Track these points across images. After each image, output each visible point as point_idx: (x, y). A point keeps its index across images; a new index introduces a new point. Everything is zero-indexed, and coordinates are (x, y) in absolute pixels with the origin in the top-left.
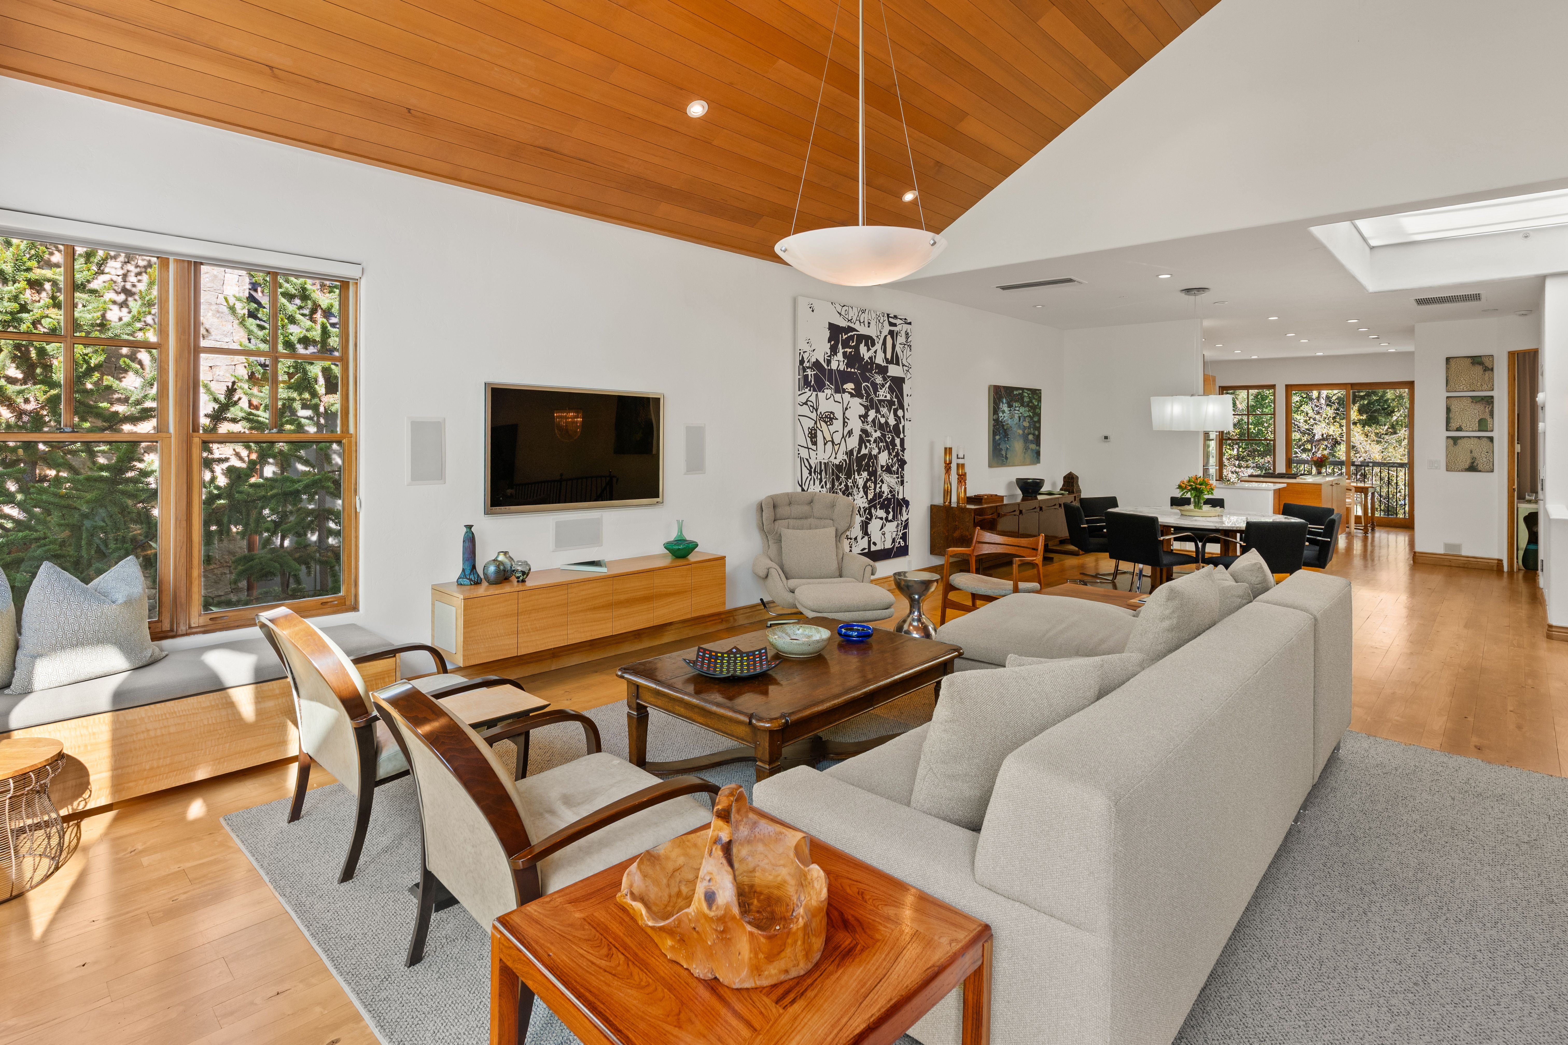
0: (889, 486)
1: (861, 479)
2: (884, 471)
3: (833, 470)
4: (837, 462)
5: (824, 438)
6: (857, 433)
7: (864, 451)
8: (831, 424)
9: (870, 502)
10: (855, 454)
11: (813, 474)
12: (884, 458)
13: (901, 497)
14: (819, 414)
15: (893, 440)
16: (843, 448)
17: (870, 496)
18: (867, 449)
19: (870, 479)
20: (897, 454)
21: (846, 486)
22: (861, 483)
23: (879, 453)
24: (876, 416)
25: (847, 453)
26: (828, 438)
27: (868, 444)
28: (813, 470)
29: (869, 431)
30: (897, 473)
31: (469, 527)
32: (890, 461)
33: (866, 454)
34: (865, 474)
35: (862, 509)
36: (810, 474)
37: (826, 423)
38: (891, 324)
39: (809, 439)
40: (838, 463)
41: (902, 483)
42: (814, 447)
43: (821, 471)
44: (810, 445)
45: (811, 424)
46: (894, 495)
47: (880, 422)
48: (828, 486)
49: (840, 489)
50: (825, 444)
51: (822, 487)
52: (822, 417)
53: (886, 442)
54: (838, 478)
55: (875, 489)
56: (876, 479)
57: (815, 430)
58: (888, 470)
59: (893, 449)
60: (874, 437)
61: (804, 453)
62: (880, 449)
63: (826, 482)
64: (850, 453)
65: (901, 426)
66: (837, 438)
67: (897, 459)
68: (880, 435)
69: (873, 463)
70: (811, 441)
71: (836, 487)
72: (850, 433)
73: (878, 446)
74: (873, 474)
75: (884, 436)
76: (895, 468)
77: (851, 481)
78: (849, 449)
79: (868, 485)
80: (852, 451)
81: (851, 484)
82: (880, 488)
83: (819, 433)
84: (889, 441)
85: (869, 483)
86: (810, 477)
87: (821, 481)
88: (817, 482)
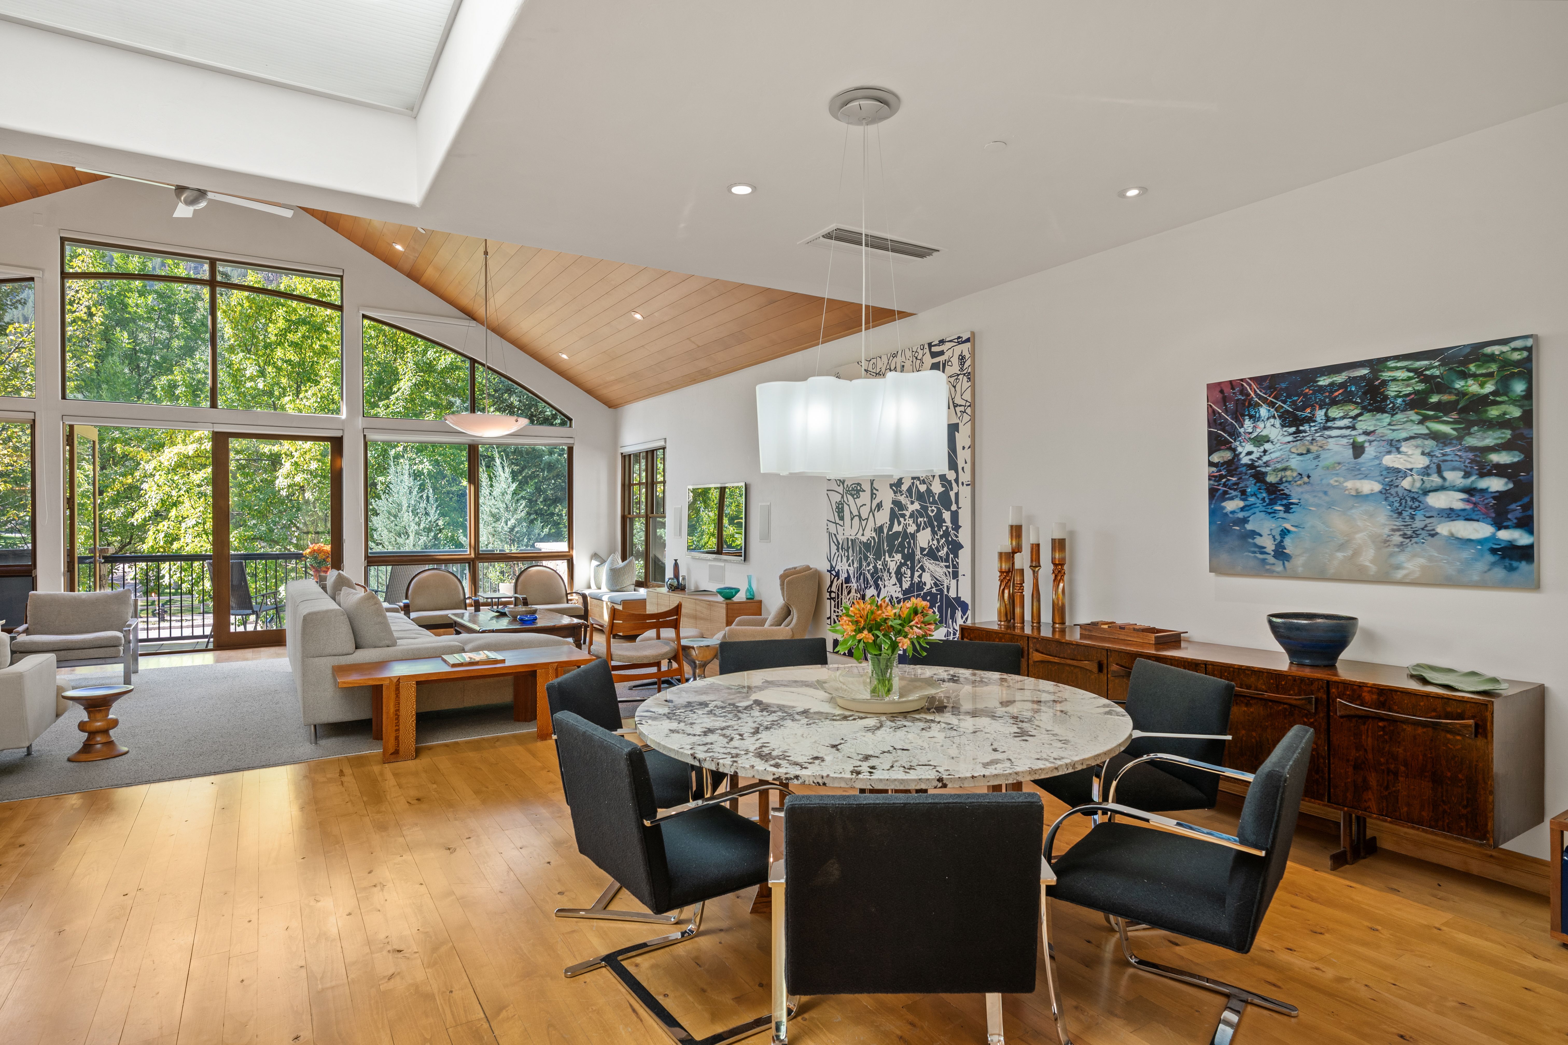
0: (933, 576)
1: (894, 561)
2: (925, 555)
3: (860, 548)
4: (864, 539)
5: (851, 512)
6: (887, 506)
7: (897, 528)
8: (858, 497)
9: (905, 592)
10: (885, 531)
11: (840, 550)
12: (924, 538)
13: (952, 594)
14: (845, 486)
15: (939, 515)
16: (871, 524)
17: (906, 585)
18: (901, 526)
19: (905, 564)
20: (946, 534)
21: (875, 567)
22: (893, 567)
23: (918, 531)
24: (913, 483)
25: (875, 530)
26: (855, 513)
27: (902, 520)
28: (840, 546)
29: (903, 502)
30: (947, 560)
31: (676, 560)
32: (935, 542)
33: (900, 532)
34: (898, 557)
35: (895, 599)
36: (838, 549)
37: (852, 496)
38: (934, 355)
39: (836, 514)
40: (865, 541)
41: (955, 575)
42: (841, 523)
43: (848, 548)
44: (838, 521)
45: (838, 498)
46: (941, 591)
47: (918, 490)
48: (855, 565)
49: (869, 571)
50: (852, 519)
51: (849, 566)
52: (849, 491)
53: (928, 516)
54: (866, 558)
55: (912, 577)
56: (913, 563)
57: (842, 504)
58: (932, 554)
59: (940, 527)
60: (910, 510)
61: (833, 528)
62: (918, 526)
63: (853, 561)
64: (879, 530)
65: (952, 494)
66: (865, 512)
67: (947, 541)
68: (918, 507)
69: (909, 543)
70: (839, 515)
71: (864, 567)
72: (879, 506)
73: (915, 522)
74: (909, 557)
75: (925, 508)
76: (943, 553)
77: (880, 562)
78: (878, 525)
79: (902, 570)
80: (881, 527)
81: (881, 567)
82: (920, 576)
83: (846, 507)
84: (932, 515)
85: (903, 569)
86: (837, 554)
87: (848, 560)
88: (845, 559)
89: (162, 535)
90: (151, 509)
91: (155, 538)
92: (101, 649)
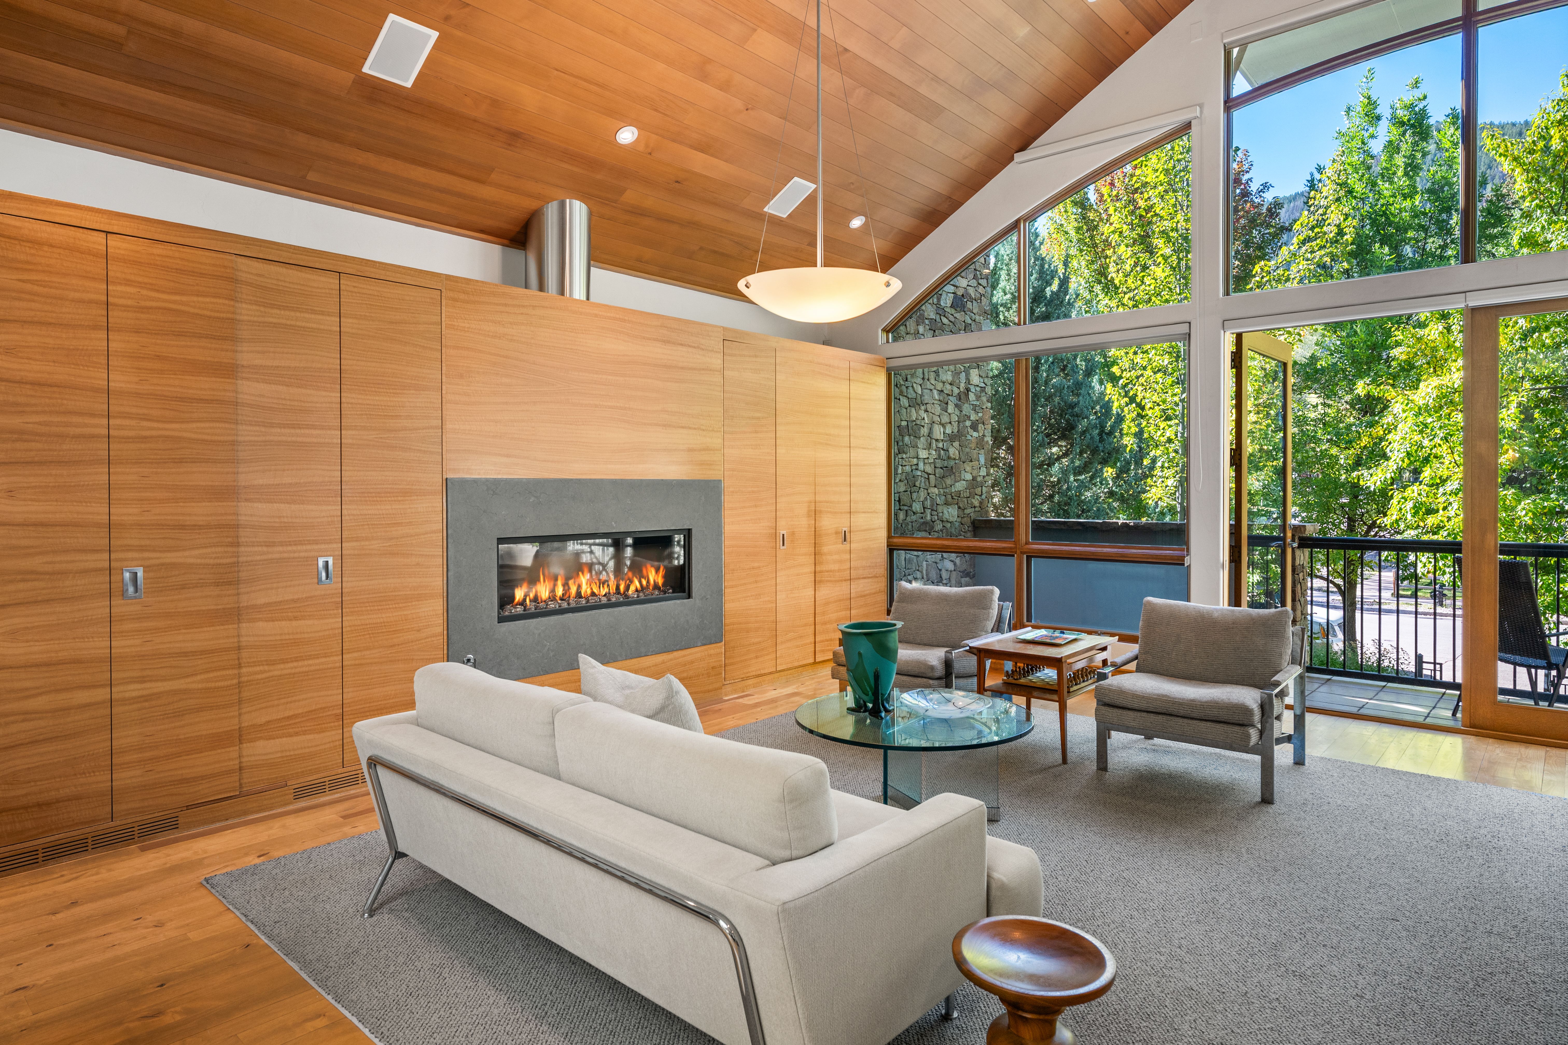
89: (1410, 505)
90: (1395, 467)
91: (1401, 509)
92: (1218, 726)
